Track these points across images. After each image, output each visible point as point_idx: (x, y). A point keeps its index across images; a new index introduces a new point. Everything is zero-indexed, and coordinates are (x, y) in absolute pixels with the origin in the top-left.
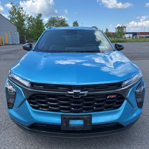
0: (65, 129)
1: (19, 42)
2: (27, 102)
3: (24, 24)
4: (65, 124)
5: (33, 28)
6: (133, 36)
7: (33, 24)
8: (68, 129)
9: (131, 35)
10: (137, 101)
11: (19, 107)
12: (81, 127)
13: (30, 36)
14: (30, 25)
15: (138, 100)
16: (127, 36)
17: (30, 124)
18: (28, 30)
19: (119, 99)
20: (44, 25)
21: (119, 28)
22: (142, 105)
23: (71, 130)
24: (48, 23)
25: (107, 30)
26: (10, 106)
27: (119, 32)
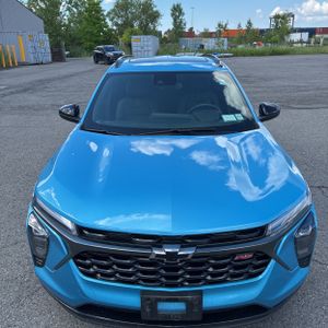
0: (149, 319)
1: (50, 59)
2: (71, 262)
3: (59, 14)
4: (148, 310)
5: (80, 22)
6: (310, 36)
7: (80, 13)
8: (154, 319)
9: (305, 36)
10: (297, 255)
11: (57, 268)
12: (182, 315)
13: (73, 41)
14: (72, 15)
15: (301, 252)
16: (295, 37)
17: (80, 303)
18: (68, 26)
19: (258, 259)
20: (105, 13)
21: (277, 17)
22: (309, 261)
23: (160, 319)
24: (113, 10)
25: (249, 23)
26: (39, 261)
27: (276, 28)
